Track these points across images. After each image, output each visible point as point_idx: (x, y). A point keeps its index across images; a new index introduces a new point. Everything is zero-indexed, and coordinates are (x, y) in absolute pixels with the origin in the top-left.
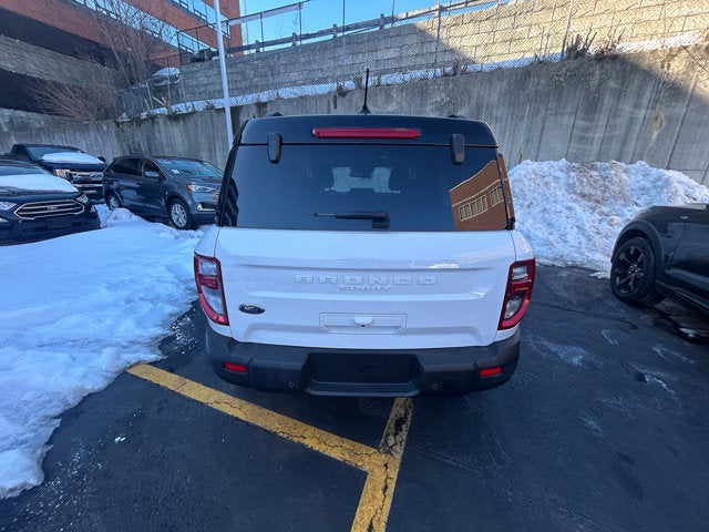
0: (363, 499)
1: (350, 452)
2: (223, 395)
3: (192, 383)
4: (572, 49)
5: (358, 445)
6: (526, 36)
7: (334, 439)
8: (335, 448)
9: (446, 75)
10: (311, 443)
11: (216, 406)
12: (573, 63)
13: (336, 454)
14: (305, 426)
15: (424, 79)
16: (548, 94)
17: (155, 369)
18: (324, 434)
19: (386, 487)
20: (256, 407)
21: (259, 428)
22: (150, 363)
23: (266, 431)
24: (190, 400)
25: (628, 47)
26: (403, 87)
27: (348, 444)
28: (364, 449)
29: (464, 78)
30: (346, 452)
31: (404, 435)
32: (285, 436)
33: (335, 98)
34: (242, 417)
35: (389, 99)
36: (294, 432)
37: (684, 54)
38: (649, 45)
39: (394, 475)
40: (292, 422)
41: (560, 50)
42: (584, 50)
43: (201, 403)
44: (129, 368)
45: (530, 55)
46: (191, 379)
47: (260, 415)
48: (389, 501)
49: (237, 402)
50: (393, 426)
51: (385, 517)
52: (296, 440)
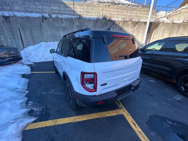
0: (127, 119)
1: (116, 112)
2: (74, 117)
3: (59, 120)
4: (104, 18)
5: (116, 110)
6: (91, 12)
7: (111, 112)
8: (113, 113)
9: (78, 18)
10: (107, 115)
11: (75, 121)
12: (105, 21)
13: (114, 114)
14: (103, 113)
15: (72, 18)
16: (101, 27)
17: (38, 123)
18: (109, 112)
19: (128, 115)
20: (87, 115)
21: (93, 119)
22: (33, 122)
23: (95, 119)
24: (64, 124)
25: (113, 19)
26: (66, 19)
27: (114, 111)
28: (118, 110)
29: (83, 20)
30: (116, 113)
31: (121, 104)
32: (101, 117)
33: (42, 19)
34: (86, 119)
35: (62, 22)
36: (102, 115)
37: (121, 22)
38: (116, 19)
39: (127, 112)
40: (99, 113)
41: (102, 17)
42: (106, 18)
43: (69, 123)
44: (25, 128)
45: (96, 17)
46: (58, 118)
47: (90, 116)
48: (131, 116)
49: (80, 117)
50: (118, 103)
51: (133, 120)
52: (104, 117)
